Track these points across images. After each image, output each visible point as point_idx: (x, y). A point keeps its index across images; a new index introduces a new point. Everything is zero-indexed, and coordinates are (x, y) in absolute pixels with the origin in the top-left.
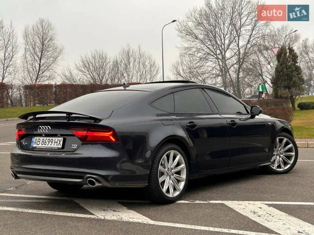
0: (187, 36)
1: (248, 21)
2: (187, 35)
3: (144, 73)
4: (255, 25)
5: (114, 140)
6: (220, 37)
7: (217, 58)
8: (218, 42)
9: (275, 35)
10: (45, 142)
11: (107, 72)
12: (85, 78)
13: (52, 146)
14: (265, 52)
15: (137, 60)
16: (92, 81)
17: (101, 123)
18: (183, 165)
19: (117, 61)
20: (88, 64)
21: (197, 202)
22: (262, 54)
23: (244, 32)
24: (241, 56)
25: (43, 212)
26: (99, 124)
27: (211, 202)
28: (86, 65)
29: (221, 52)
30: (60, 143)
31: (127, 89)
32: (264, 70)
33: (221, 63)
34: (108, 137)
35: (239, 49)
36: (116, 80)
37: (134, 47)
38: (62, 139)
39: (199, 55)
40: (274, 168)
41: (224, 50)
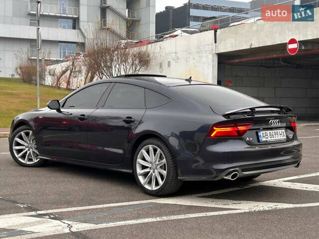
10: (272, 135)
30: (284, 135)
38: (284, 130)
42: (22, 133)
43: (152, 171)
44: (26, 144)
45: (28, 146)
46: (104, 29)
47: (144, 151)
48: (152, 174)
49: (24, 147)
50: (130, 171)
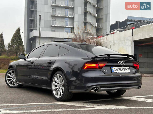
38: (129, 68)
42: (11, 71)
43: (59, 88)
44: (12, 77)
45: (13, 77)
46: (85, 32)
47: (55, 78)
48: (59, 89)
49: (11, 78)
50: (50, 88)
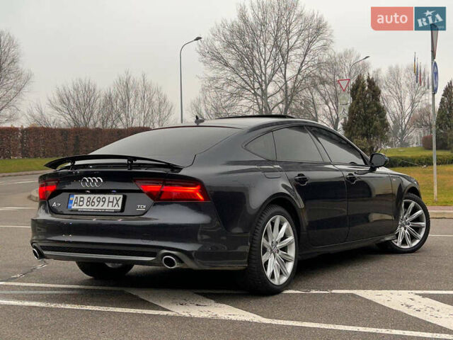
0: (213, 62)
1: (299, 42)
2: (212, 59)
3: (150, 113)
4: (308, 49)
5: (201, 198)
6: (260, 64)
7: (255, 94)
8: (257, 72)
9: (336, 64)
10: (93, 202)
11: (96, 112)
12: (63, 120)
13: (105, 207)
14: (321, 86)
15: (140, 95)
16: (72, 124)
17: (182, 173)
18: (291, 238)
19: (111, 95)
20: (68, 99)
21: (314, 292)
22: (318, 89)
23: (293, 57)
24: (289, 93)
25: (89, 308)
26: (179, 173)
27: (334, 291)
28: (64, 100)
29: (261, 86)
30: (117, 203)
31: (201, 124)
32: (320, 112)
33: (260, 101)
34: (194, 194)
35: (286, 82)
36: (109, 124)
37: (136, 76)
38: (121, 196)
39: (230, 89)
40: (398, 245)
41: (265, 83)
